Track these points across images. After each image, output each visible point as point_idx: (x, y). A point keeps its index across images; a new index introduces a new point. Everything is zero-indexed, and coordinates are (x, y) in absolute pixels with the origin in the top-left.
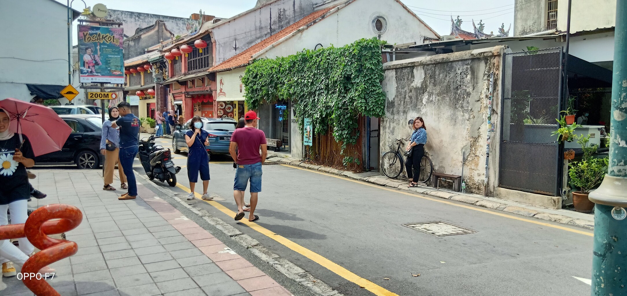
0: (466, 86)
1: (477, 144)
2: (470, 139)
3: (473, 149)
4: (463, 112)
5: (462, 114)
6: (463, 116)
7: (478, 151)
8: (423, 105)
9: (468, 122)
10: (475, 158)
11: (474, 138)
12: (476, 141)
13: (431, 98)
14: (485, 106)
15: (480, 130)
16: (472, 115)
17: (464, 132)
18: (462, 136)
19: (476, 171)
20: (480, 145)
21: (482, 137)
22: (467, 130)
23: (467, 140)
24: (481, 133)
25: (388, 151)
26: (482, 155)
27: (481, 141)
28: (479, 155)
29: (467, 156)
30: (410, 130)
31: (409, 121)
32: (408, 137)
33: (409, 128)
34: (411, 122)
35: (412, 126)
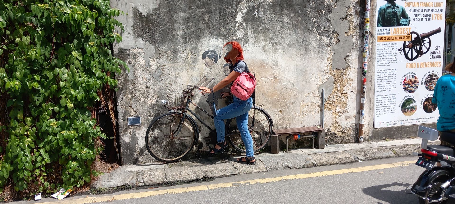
1: (345, 77)
2: (332, 72)
3: (339, 85)
4: (319, 35)
5: (319, 37)
6: (320, 40)
7: (345, 87)
8: (237, 24)
9: (329, 48)
10: (341, 97)
11: (340, 70)
12: (343, 74)
13: (256, 12)
14: (355, 25)
15: (348, 58)
16: (334, 38)
17: (321, 63)
18: (319, 69)
19: (343, 113)
20: (348, 78)
21: (351, 68)
22: (328, 60)
23: (328, 73)
24: (350, 62)
25: (149, 114)
26: (352, 91)
27: (349, 73)
28: (347, 92)
29: (329, 96)
30: (209, 68)
31: (205, 54)
32: (204, 82)
33: (206, 66)
34: (209, 54)
35: (212, 62)
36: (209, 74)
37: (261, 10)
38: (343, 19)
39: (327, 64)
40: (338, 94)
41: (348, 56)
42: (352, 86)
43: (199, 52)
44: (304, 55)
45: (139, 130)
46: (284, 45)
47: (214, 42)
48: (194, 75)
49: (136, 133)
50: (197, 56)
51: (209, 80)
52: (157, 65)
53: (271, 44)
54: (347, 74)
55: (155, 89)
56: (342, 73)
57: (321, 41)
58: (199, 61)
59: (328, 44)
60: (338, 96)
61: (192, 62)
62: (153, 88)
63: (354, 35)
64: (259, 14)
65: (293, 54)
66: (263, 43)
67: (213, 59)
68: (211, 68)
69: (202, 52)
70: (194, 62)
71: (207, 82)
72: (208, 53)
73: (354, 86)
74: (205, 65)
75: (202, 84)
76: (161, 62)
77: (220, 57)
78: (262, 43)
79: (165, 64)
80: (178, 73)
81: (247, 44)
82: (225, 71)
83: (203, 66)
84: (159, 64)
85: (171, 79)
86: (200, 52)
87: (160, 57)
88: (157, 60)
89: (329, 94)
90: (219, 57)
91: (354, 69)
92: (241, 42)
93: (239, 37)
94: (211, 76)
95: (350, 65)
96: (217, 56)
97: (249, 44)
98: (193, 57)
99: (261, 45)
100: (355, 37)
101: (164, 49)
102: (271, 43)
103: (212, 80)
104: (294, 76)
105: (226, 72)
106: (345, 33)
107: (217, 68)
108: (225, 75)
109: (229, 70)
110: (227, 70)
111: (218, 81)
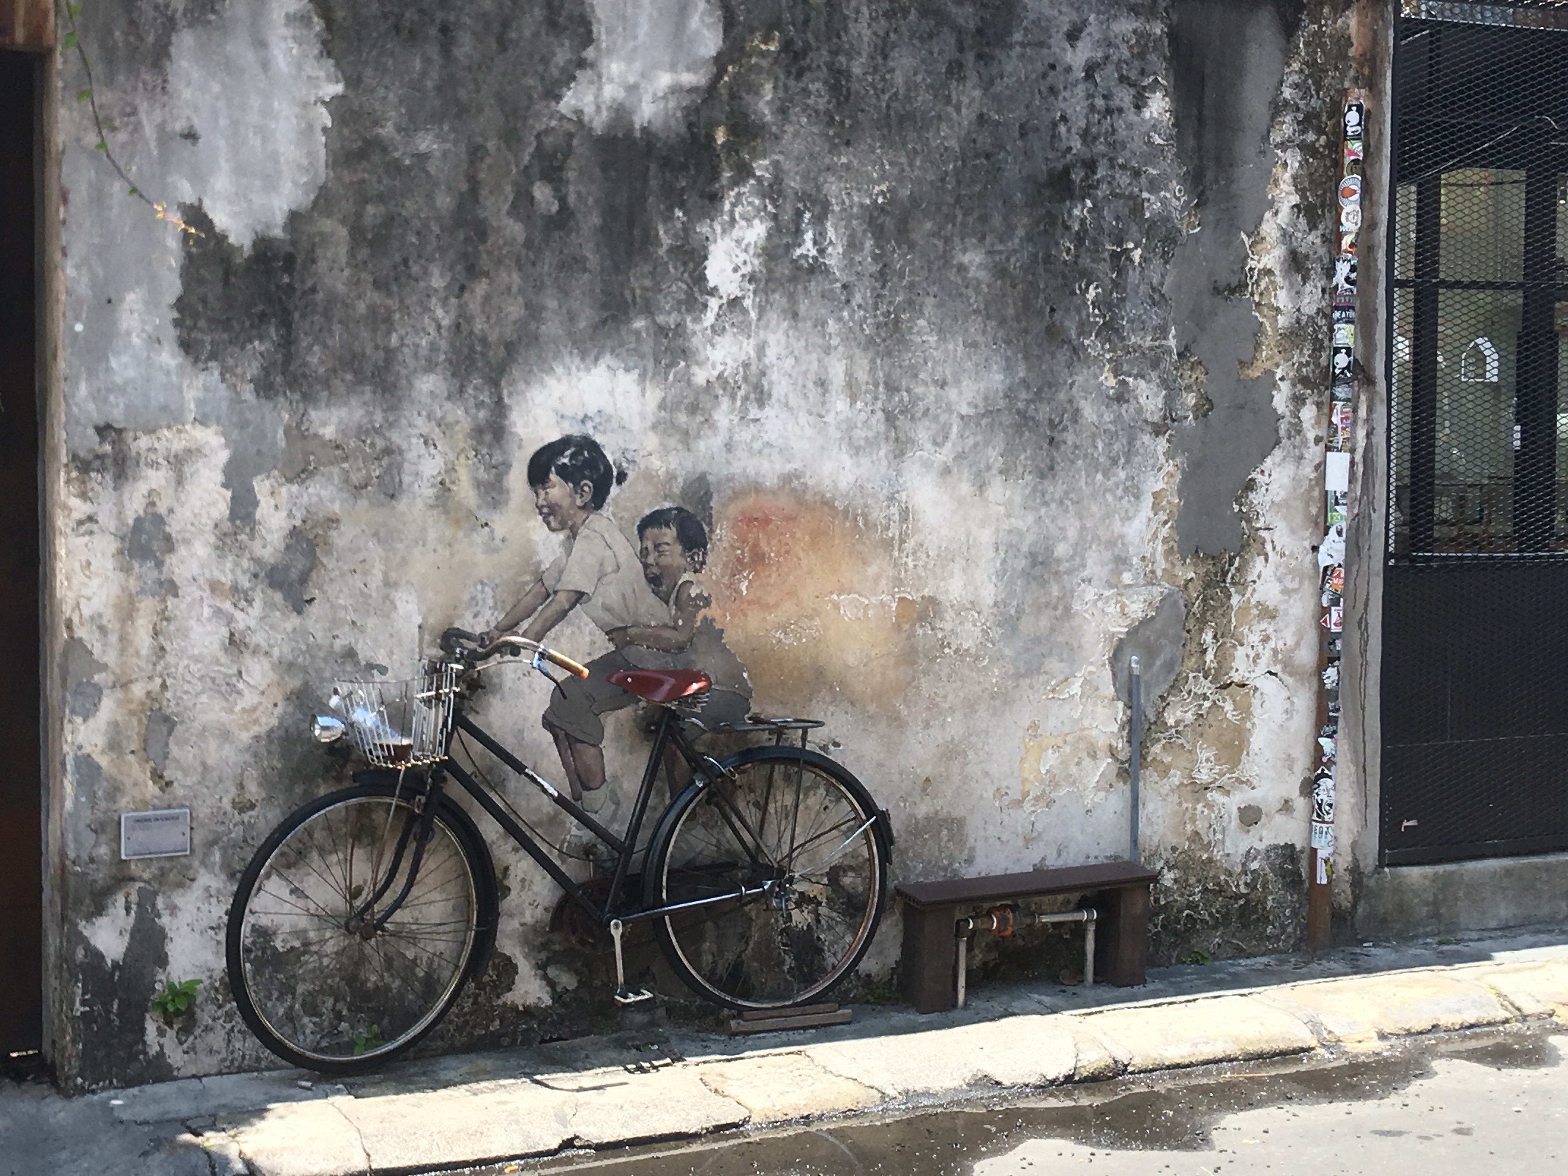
0: (1137, 174)
1: (1235, 600)
2: (1179, 571)
3: (1208, 637)
4: (1116, 373)
5: (1112, 382)
6: (1120, 398)
7: (1240, 652)
8: (714, 303)
9: (1162, 444)
10: (1220, 704)
11: (1213, 558)
12: (1229, 580)
13: (809, 244)
14: (1287, 324)
15: (1252, 495)
16: (1188, 388)
17: (1127, 518)
18: (1117, 552)
19: (1228, 793)
20: (1253, 602)
21: (1269, 547)
22: (1156, 508)
23: (1159, 573)
24: (1262, 519)
25: (233, 792)
26: (1270, 673)
27: (1259, 577)
28: (1247, 675)
29: (1161, 697)
30: (561, 536)
31: (544, 458)
32: (536, 615)
33: (548, 524)
34: (566, 460)
35: (579, 502)
36: (559, 568)
37: (831, 234)
38: (1232, 291)
39: (1154, 525)
40: (1206, 687)
41: (1251, 485)
42: (1271, 644)
43: (514, 446)
44: (1042, 476)
45: (180, 885)
46: (943, 418)
49: (160, 903)
50: (502, 469)
51: (562, 599)
52: (290, 515)
53: (883, 410)
54: (1250, 579)
55: (276, 652)
56: (1225, 574)
57: (1125, 406)
58: (513, 496)
59: (1156, 418)
60: (1205, 697)
61: (472, 503)
62: (264, 644)
63: (1282, 379)
64: (822, 251)
65: (989, 468)
67: (586, 489)
68: (574, 534)
70: (485, 503)
71: (549, 612)
72: (562, 454)
73: (1280, 646)
74: (540, 518)
75: (525, 625)
76: (314, 499)
77: (622, 477)
78: (839, 404)
79: (337, 507)
80: (399, 559)
82: (644, 553)
83: (531, 523)
84: (299, 515)
85: (362, 594)
86: (520, 447)
87: (311, 474)
88: (295, 488)
89: (1162, 689)
90: (615, 473)
91: (1283, 555)
92: (733, 398)
93: (720, 368)
94: (573, 581)
95: (1263, 533)
96: (608, 468)
97: (773, 410)
98: (482, 473)
99: (833, 414)
100: (1285, 386)
101: (329, 432)
102: (879, 404)
103: (577, 601)
104: (991, 588)
105: (651, 560)
106: (1241, 362)
107: (606, 536)
108: (646, 576)
109: (666, 547)
110: (657, 546)
111: (607, 609)
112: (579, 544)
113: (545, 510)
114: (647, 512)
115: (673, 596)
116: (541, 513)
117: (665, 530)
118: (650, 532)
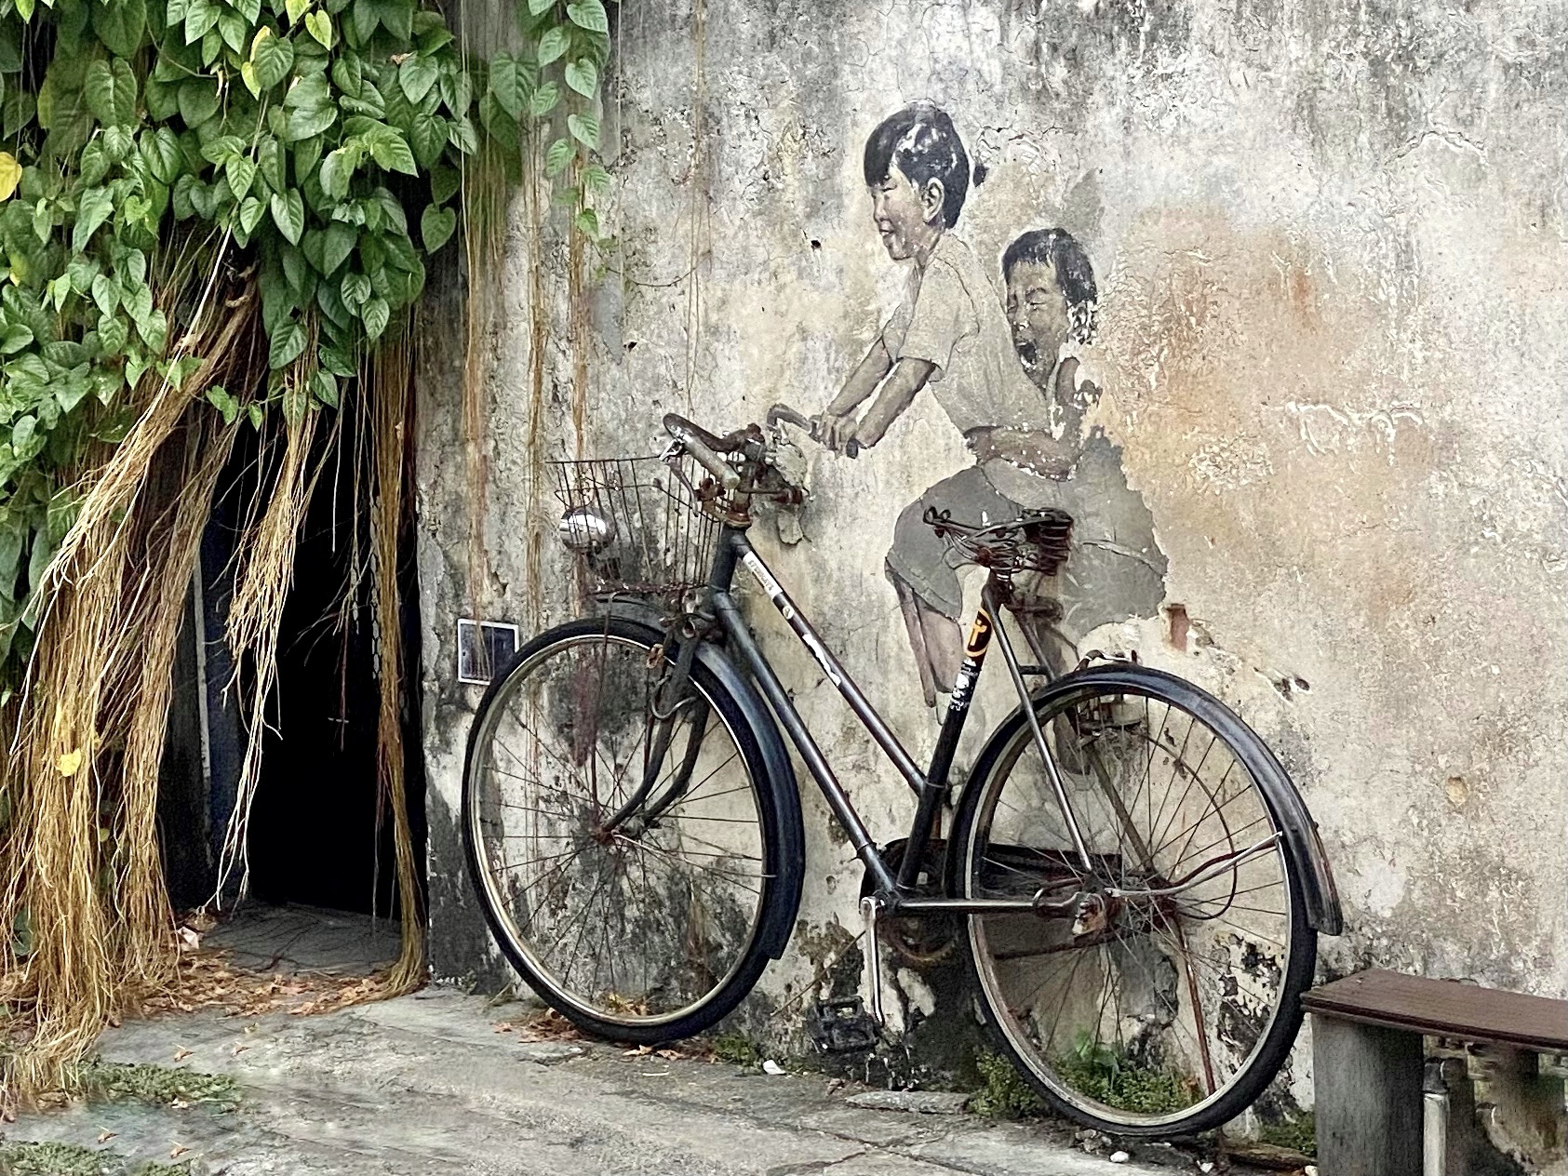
30: (905, 269)
33: (890, 247)
35: (927, 216)
36: (905, 323)
43: (849, 120)
47: (943, 41)
48: (816, 324)
50: (831, 157)
51: (909, 374)
53: (1365, 55)
58: (846, 201)
61: (800, 210)
66: (1294, 47)
67: (935, 192)
68: (922, 268)
69: (869, 125)
70: (814, 209)
72: (905, 131)
74: (879, 237)
75: (865, 407)
77: (981, 173)
78: (1292, 46)
80: (719, 294)
81: (1175, 53)
82: (1012, 304)
83: (868, 247)
86: (855, 124)
90: (972, 168)
94: (922, 344)
96: (962, 158)
97: (1192, 58)
98: (811, 165)
99: (1283, 68)
101: (647, 98)
103: (927, 376)
105: (1022, 318)
107: (962, 272)
108: (1015, 341)
109: (1042, 296)
110: (1029, 295)
111: (964, 393)
112: (928, 283)
113: (886, 226)
114: (1015, 235)
115: (1053, 379)
116: (881, 231)
117: (1040, 266)
118: (1020, 267)
